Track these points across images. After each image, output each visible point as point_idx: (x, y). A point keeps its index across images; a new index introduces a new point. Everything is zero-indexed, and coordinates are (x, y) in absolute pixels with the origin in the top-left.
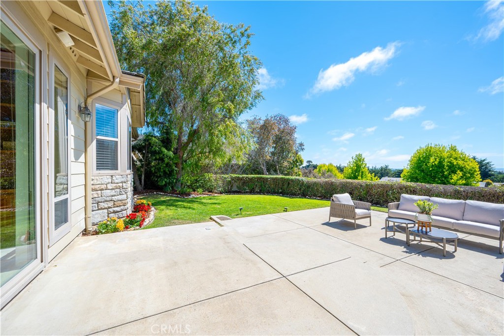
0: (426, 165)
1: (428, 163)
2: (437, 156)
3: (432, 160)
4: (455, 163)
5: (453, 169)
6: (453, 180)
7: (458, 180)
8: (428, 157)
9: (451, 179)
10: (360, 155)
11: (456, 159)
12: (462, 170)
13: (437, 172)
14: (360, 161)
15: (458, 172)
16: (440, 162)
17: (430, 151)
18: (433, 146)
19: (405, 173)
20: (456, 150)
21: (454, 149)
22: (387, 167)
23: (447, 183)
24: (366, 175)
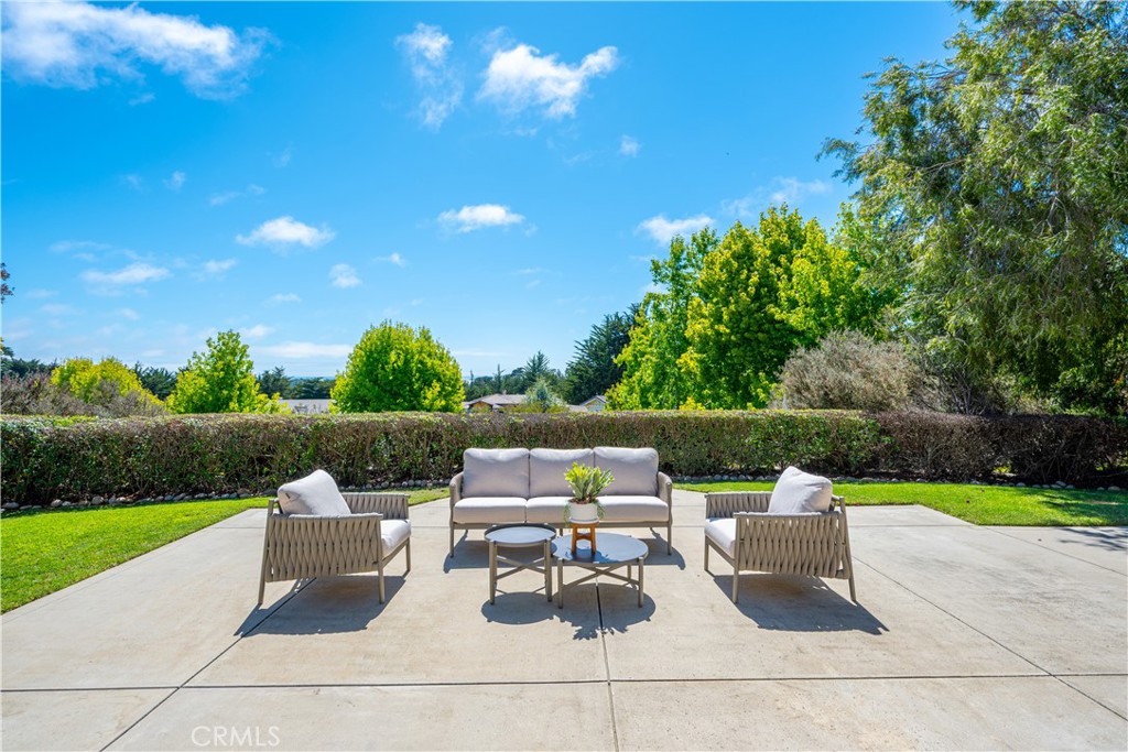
0: (383, 368)
1: (387, 363)
2: (401, 349)
3: (393, 357)
4: (429, 365)
5: (428, 377)
6: (427, 401)
7: (434, 400)
8: (385, 349)
9: (425, 398)
10: (231, 335)
11: (430, 355)
12: (439, 380)
13: (403, 383)
14: (233, 354)
15: (435, 383)
16: (407, 362)
17: (389, 337)
18: (394, 326)
19: (339, 386)
20: (430, 337)
21: (426, 336)
22: (279, 372)
23: (418, 407)
24: (249, 395)
